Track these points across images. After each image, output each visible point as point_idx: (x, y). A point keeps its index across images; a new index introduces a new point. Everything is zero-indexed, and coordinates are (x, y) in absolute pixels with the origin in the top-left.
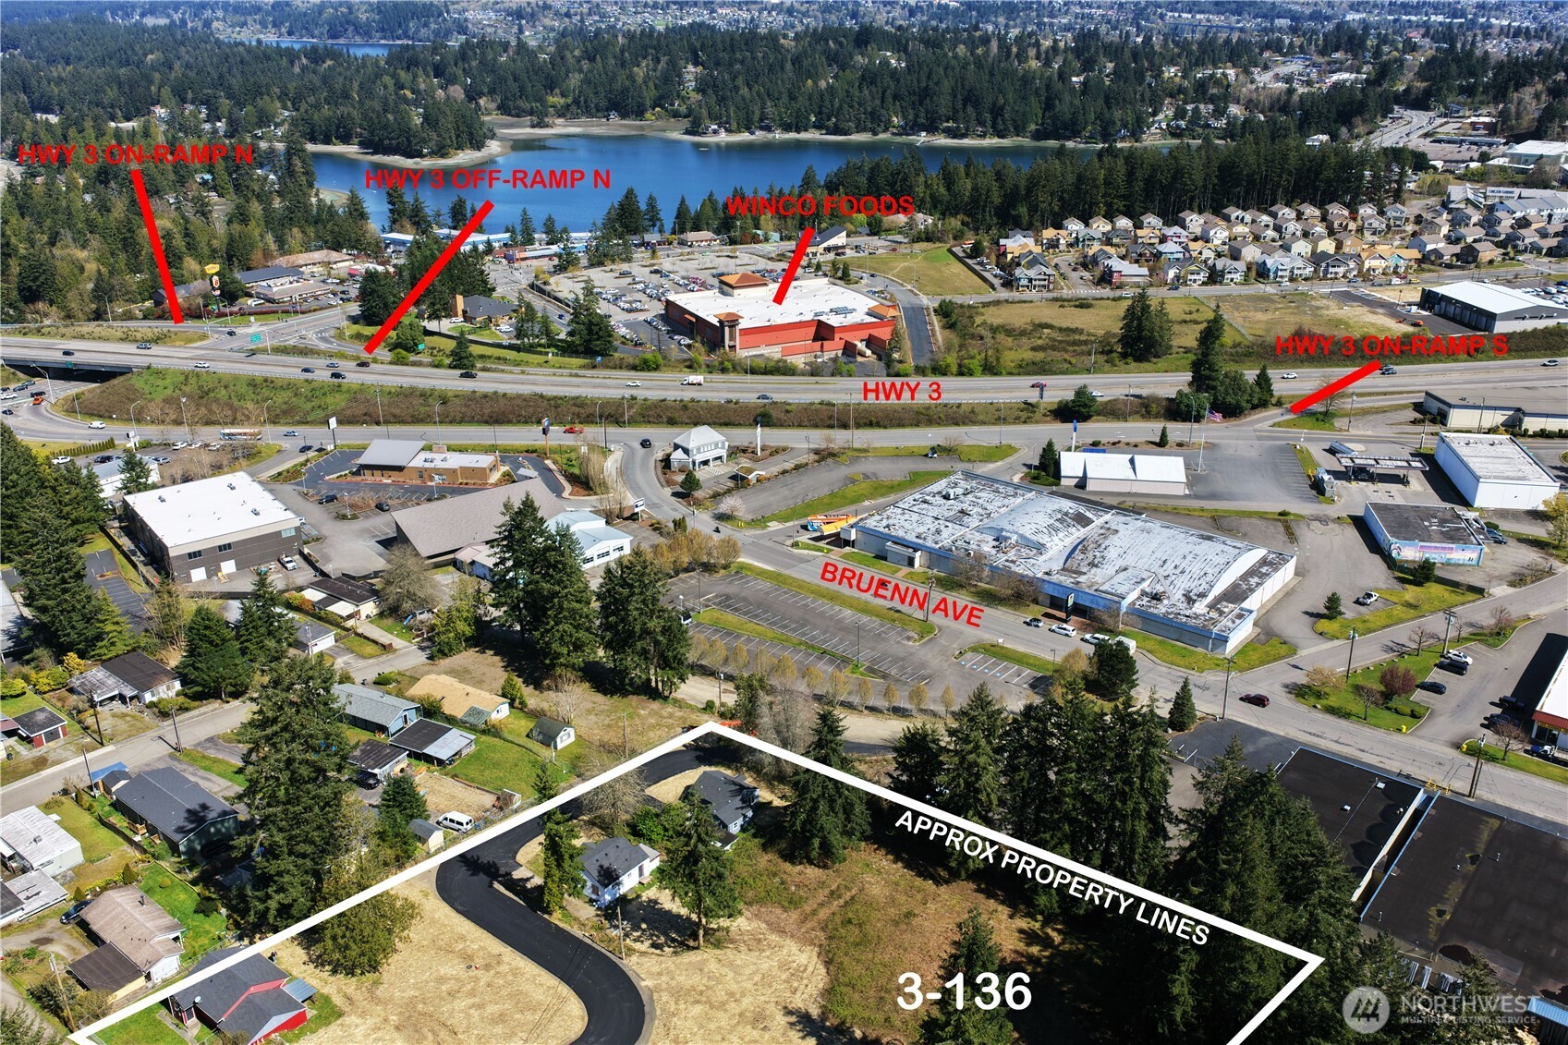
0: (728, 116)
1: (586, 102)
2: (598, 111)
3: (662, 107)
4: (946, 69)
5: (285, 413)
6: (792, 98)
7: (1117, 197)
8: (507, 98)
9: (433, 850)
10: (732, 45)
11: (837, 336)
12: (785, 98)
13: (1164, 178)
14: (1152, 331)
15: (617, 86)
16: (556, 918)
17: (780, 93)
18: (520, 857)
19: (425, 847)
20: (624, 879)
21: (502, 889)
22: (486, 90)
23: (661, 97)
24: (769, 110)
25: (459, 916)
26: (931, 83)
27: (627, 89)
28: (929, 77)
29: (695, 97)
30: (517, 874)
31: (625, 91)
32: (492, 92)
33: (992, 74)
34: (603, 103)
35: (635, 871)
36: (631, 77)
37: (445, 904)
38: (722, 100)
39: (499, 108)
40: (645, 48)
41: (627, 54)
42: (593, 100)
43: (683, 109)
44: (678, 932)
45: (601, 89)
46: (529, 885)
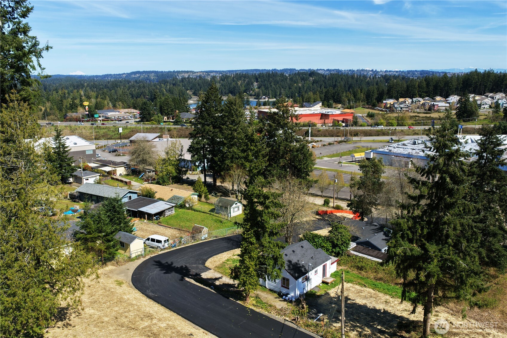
0: (269, 93)
1: (221, 91)
2: (225, 94)
3: (246, 93)
4: (341, 79)
5: (103, 136)
6: (290, 88)
7: (423, 92)
8: (196, 91)
9: (133, 256)
10: (269, 76)
11: (330, 118)
12: (287, 88)
13: (442, 85)
14: (471, 108)
15: (232, 86)
16: (250, 304)
17: (286, 87)
18: (208, 264)
19: (127, 254)
20: (311, 274)
21: (192, 281)
22: (189, 88)
23: (246, 90)
24: (282, 91)
25: (148, 300)
26: (337, 83)
27: (235, 87)
28: (336, 82)
29: (257, 90)
30: (205, 275)
31: (234, 88)
32: (191, 89)
33: (357, 81)
34: (227, 92)
35: (320, 268)
36: (237, 84)
37: (137, 291)
38: (267, 88)
39: (193, 94)
40: (241, 77)
41: (235, 79)
42: (224, 91)
43: (253, 93)
44: (383, 324)
45: (226, 87)
46: (217, 283)
